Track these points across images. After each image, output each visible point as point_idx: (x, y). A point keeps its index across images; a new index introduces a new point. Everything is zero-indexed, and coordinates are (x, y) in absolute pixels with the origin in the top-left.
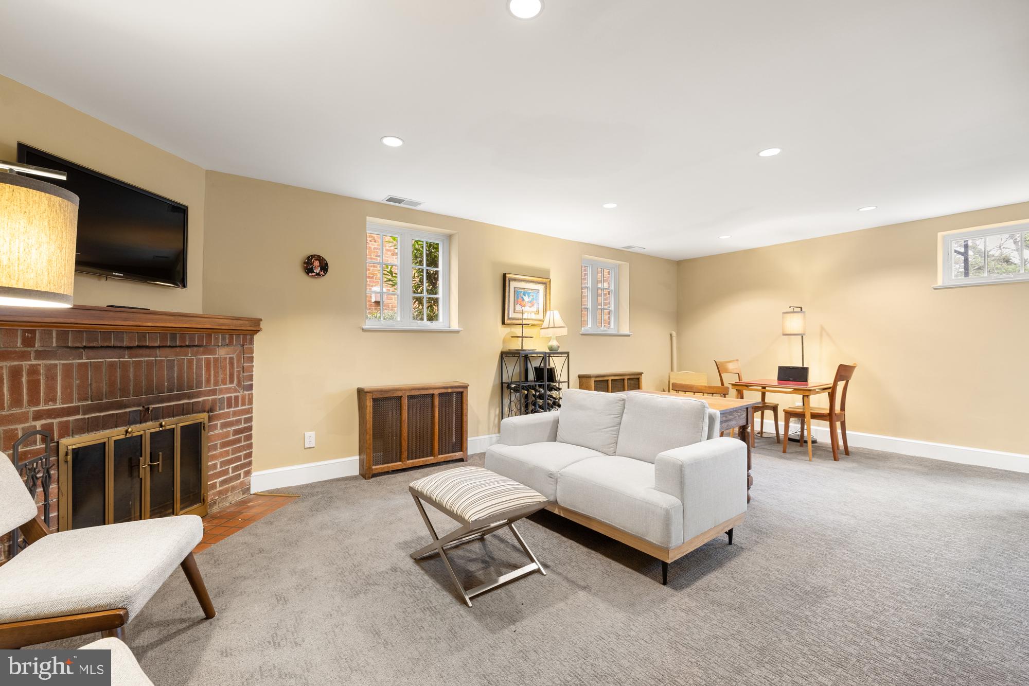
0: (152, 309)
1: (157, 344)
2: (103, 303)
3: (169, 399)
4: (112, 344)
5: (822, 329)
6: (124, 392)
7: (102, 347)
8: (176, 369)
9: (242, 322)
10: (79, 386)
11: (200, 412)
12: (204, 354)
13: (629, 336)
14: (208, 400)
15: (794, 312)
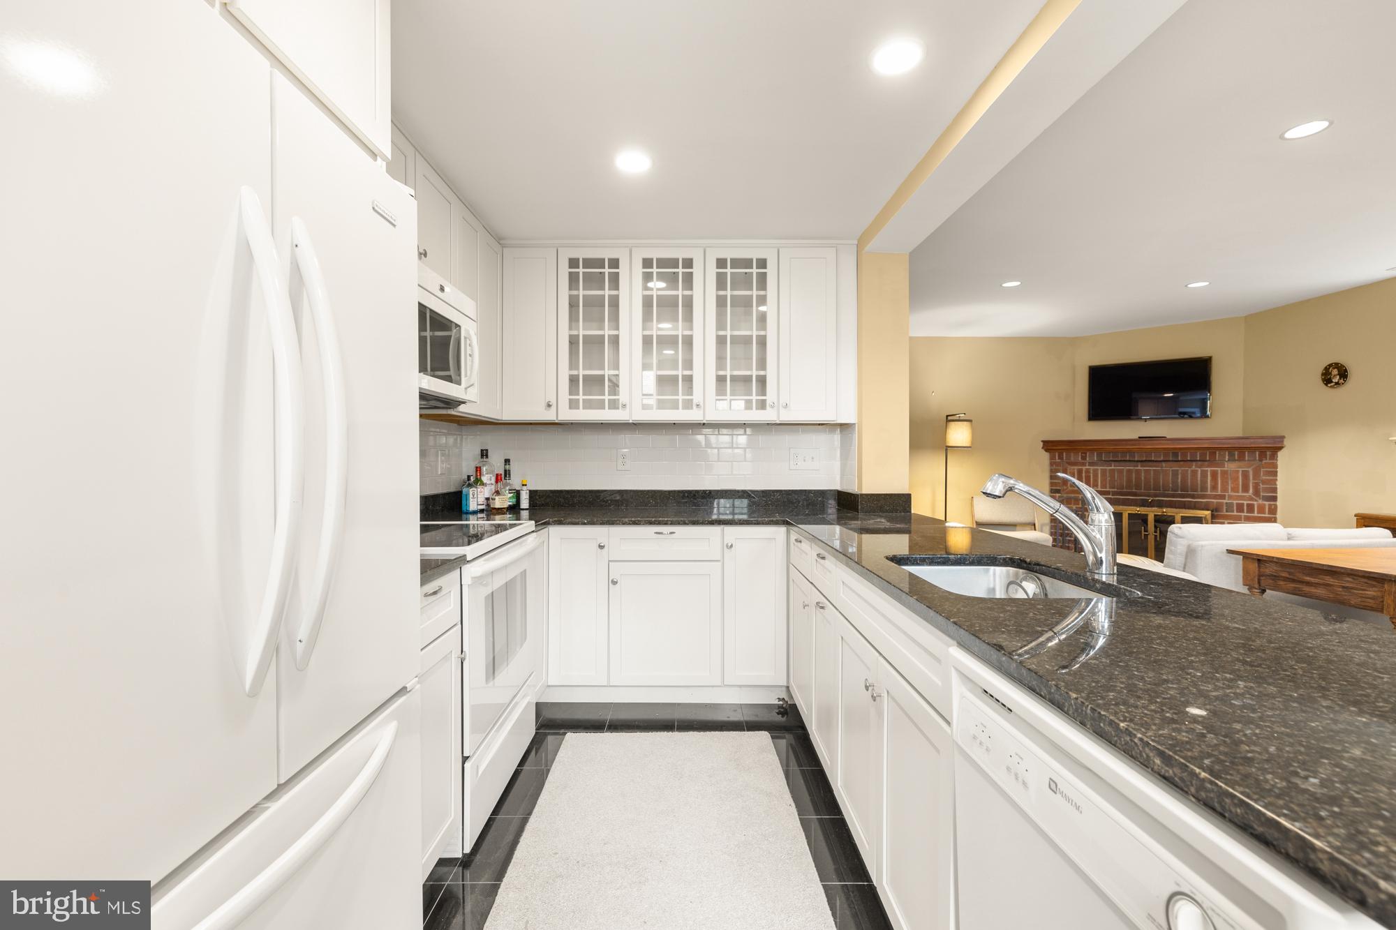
0: (1168, 437)
1: (1162, 458)
2: (1135, 436)
3: (1173, 496)
4: (1128, 459)
6: (1138, 486)
7: (1121, 461)
8: (1180, 476)
9: (1252, 441)
10: (1110, 481)
11: (1203, 510)
12: (1208, 466)
14: (1213, 502)
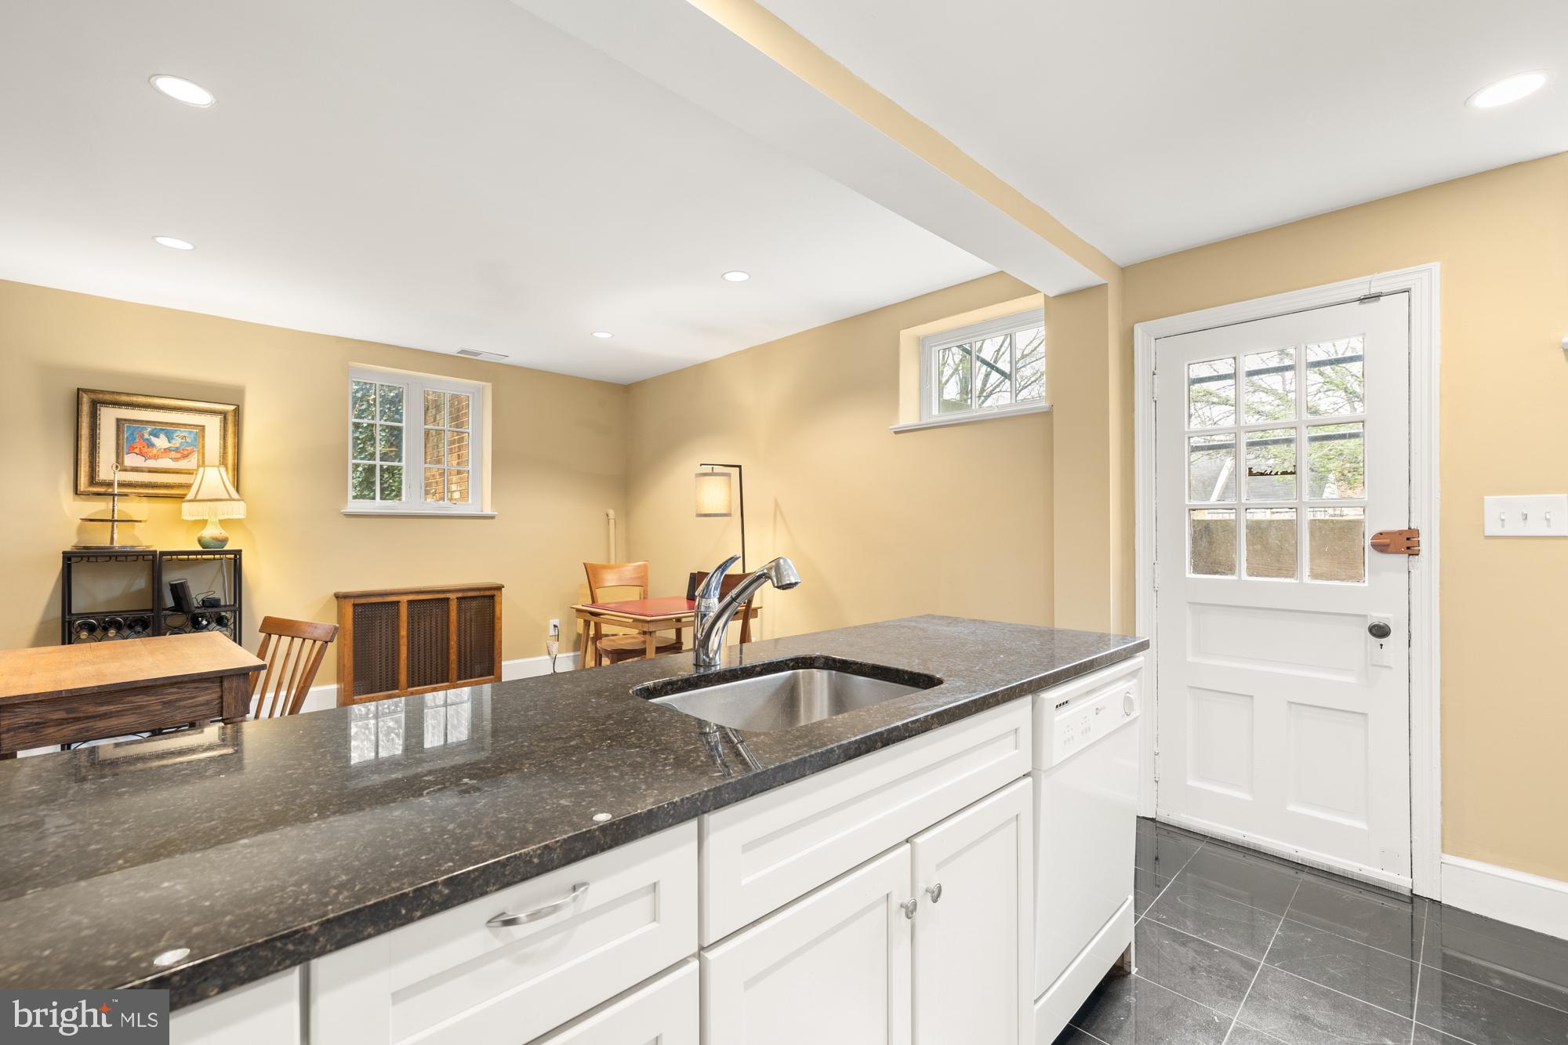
5: (777, 505)
13: (492, 517)
15: (712, 474)
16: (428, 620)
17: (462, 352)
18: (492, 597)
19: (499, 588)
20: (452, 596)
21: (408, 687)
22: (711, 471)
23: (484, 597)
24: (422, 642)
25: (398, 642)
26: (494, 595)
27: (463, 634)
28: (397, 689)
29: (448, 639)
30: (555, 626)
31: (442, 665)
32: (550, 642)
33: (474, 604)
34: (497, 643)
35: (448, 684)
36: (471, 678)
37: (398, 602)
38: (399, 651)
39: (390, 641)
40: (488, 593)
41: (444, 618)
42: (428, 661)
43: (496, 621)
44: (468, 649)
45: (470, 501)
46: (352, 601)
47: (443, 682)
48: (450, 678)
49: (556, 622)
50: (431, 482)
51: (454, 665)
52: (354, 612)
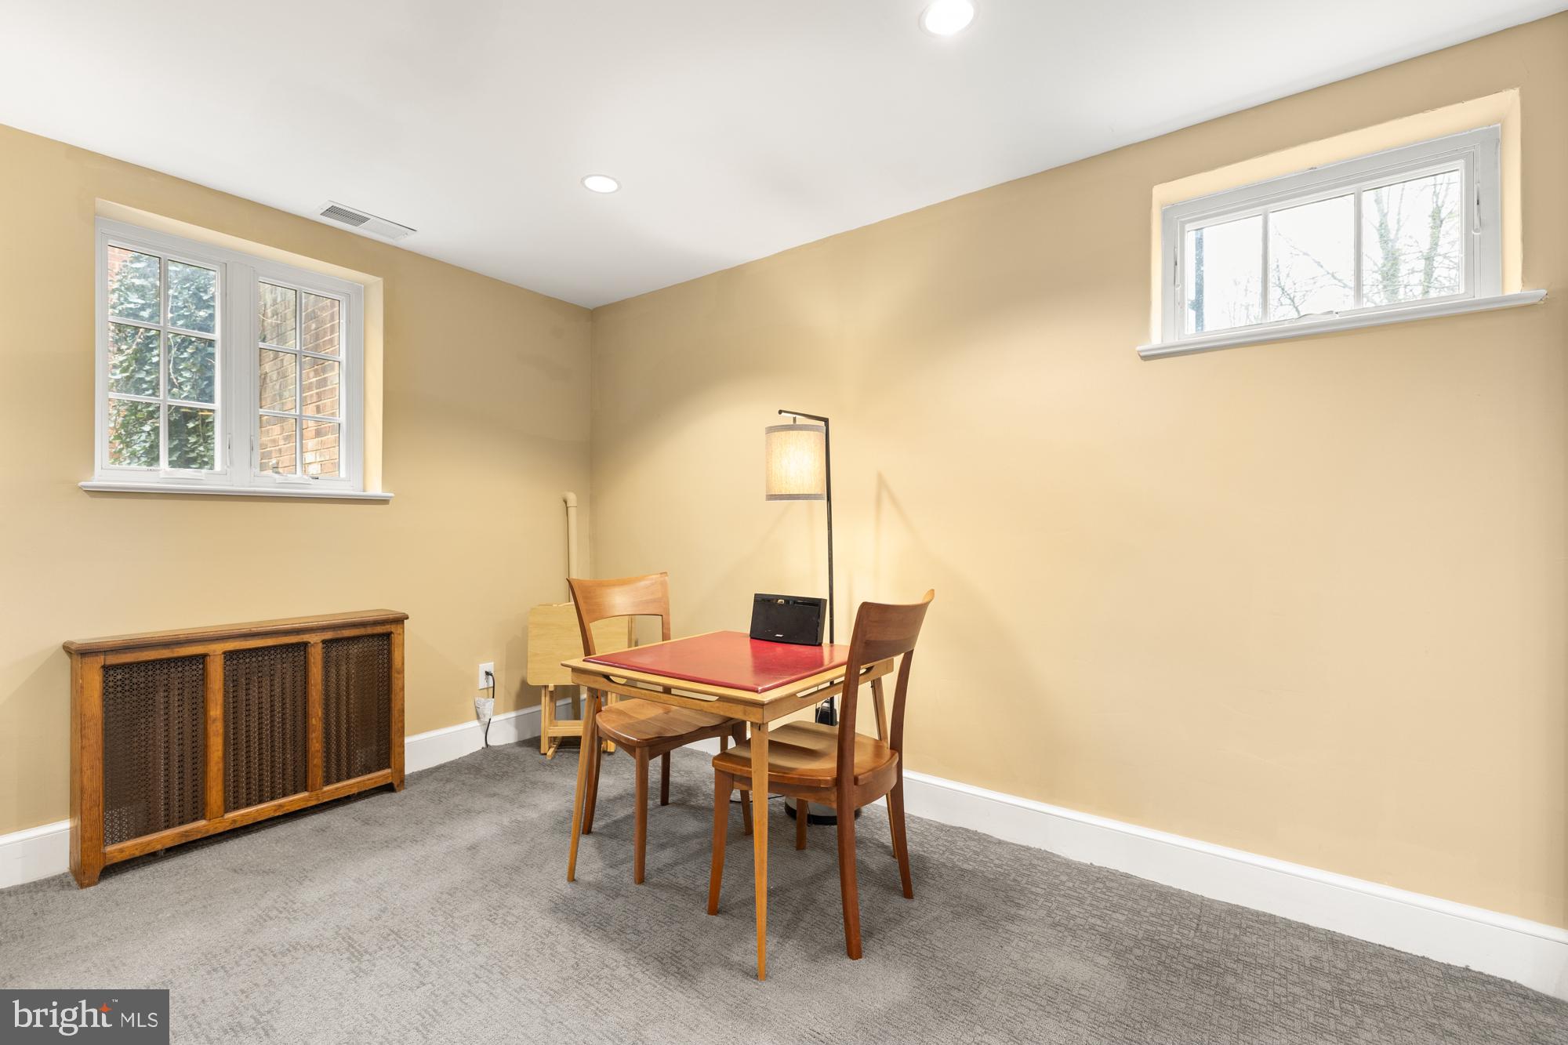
5: (882, 483)
13: (384, 501)
15: (793, 427)
16: (266, 682)
17: (333, 211)
18: (388, 636)
19: (400, 620)
20: (314, 639)
21: (227, 811)
22: (792, 423)
23: (372, 636)
24: (254, 725)
25: (205, 729)
26: (391, 633)
27: (333, 706)
28: (203, 817)
29: (306, 715)
30: (488, 674)
31: (295, 761)
32: (481, 700)
33: (355, 650)
34: (395, 713)
35: (306, 794)
36: (349, 777)
37: (204, 656)
38: (206, 746)
39: (187, 729)
40: (379, 630)
41: (299, 678)
42: (267, 756)
43: (395, 675)
44: (344, 727)
45: (343, 474)
46: (101, 660)
47: (296, 792)
48: (310, 782)
49: (489, 666)
50: (271, 452)
51: (317, 760)
52: (105, 682)
